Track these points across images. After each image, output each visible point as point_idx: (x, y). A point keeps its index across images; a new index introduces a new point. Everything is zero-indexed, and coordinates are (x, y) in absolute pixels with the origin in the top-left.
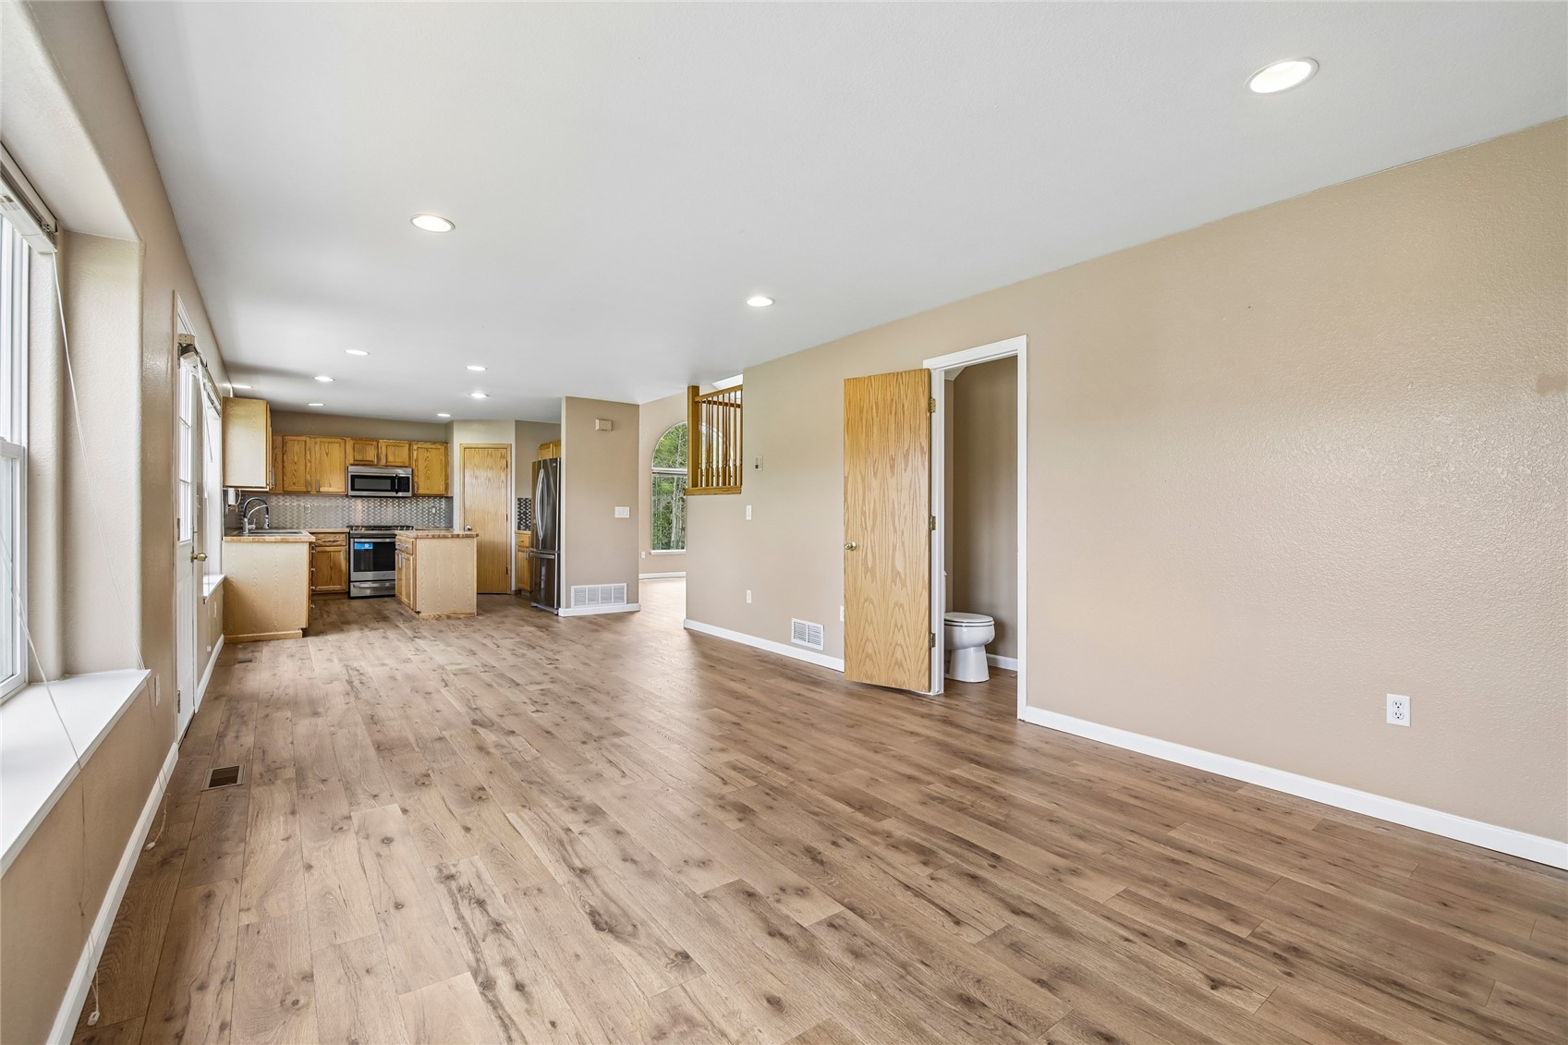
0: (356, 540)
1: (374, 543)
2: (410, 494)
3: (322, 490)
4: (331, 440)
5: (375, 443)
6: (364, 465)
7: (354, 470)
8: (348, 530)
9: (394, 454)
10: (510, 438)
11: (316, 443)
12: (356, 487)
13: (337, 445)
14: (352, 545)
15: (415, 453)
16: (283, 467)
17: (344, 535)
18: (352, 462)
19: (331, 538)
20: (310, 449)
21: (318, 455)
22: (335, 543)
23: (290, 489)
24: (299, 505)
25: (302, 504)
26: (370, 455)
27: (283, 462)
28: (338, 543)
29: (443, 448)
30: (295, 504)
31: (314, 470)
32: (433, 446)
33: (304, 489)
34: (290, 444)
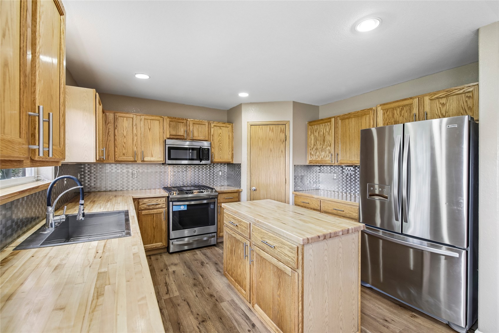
0: (174, 203)
1: (188, 205)
2: (208, 162)
3: (146, 159)
4: (153, 118)
5: (185, 121)
6: (177, 139)
7: (171, 143)
8: (166, 194)
9: (198, 130)
10: (288, 116)
11: (141, 120)
12: (172, 157)
13: (158, 122)
14: (171, 208)
15: (212, 130)
16: (115, 140)
17: (164, 199)
18: (168, 136)
19: (154, 202)
20: (136, 125)
21: (143, 129)
22: (158, 206)
23: (119, 159)
24: (128, 172)
25: (131, 171)
26: (181, 131)
27: (115, 135)
28: (160, 206)
29: (230, 126)
30: (125, 171)
31: (139, 142)
32: (224, 125)
33: (132, 159)
34: (120, 119)
